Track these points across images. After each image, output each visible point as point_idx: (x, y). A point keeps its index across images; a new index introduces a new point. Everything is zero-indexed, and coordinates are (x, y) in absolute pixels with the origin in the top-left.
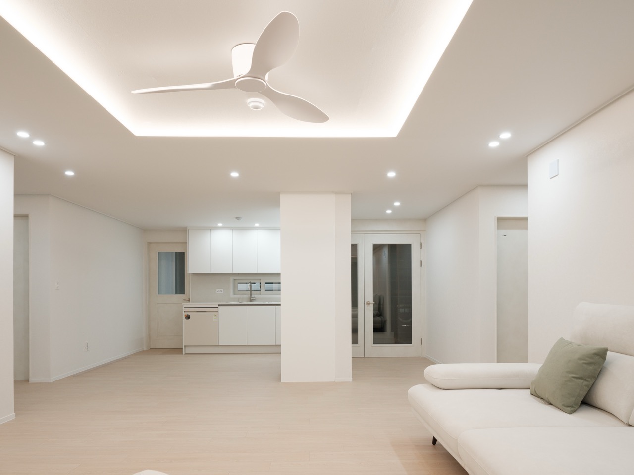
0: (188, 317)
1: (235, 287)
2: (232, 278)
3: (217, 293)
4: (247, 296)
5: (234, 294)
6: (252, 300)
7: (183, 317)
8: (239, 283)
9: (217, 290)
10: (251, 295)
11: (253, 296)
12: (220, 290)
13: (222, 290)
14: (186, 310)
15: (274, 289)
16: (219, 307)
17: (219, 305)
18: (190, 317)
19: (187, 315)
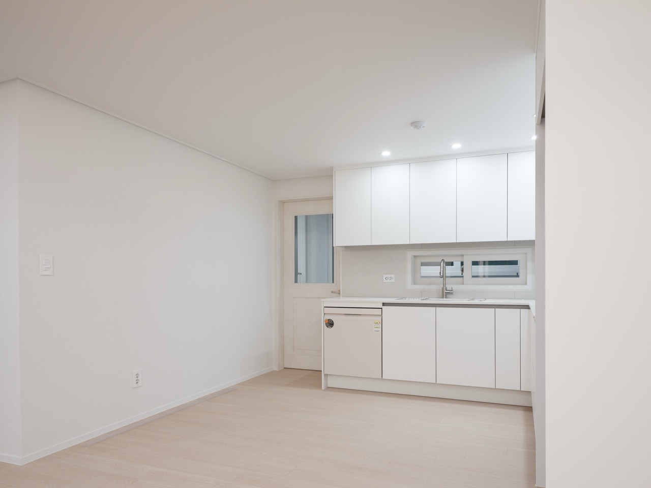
0: (330, 324)
1: (415, 271)
3: (385, 281)
4: (437, 287)
5: (415, 283)
6: (446, 293)
7: (323, 324)
8: (423, 264)
9: (385, 276)
10: (444, 284)
11: (449, 287)
12: (389, 276)
13: (393, 276)
14: (327, 311)
16: (384, 307)
17: (384, 304)
18: (333, 325)
19: (328, 320)
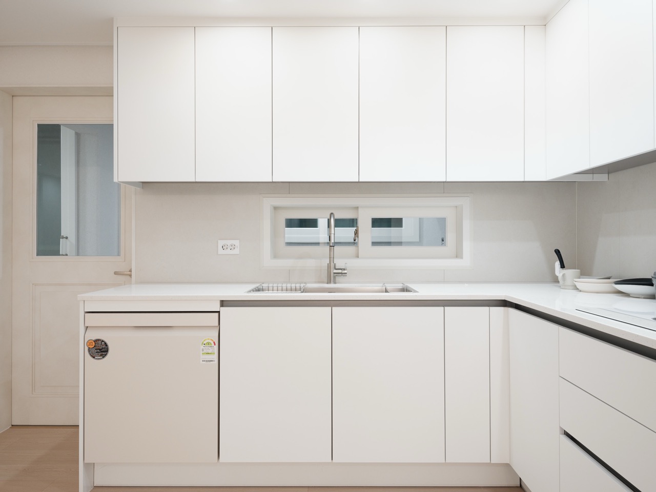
0: (100, 349)
1: (275, 235)
2: (269, 202)
3: (221, 251)
4: (317, 261)
5: (275, 256)
6: (335, 274)
7: (82, 350)
9: (221, 243)
10: (331, 258)
11: (340, 263)
12: (229, 242)
13: (237, 243)
14: (93, 320)
15: (403, 240)
16: (223, 310)
17: (223, 303)
18: (107, 351)
19: (96, 341)
